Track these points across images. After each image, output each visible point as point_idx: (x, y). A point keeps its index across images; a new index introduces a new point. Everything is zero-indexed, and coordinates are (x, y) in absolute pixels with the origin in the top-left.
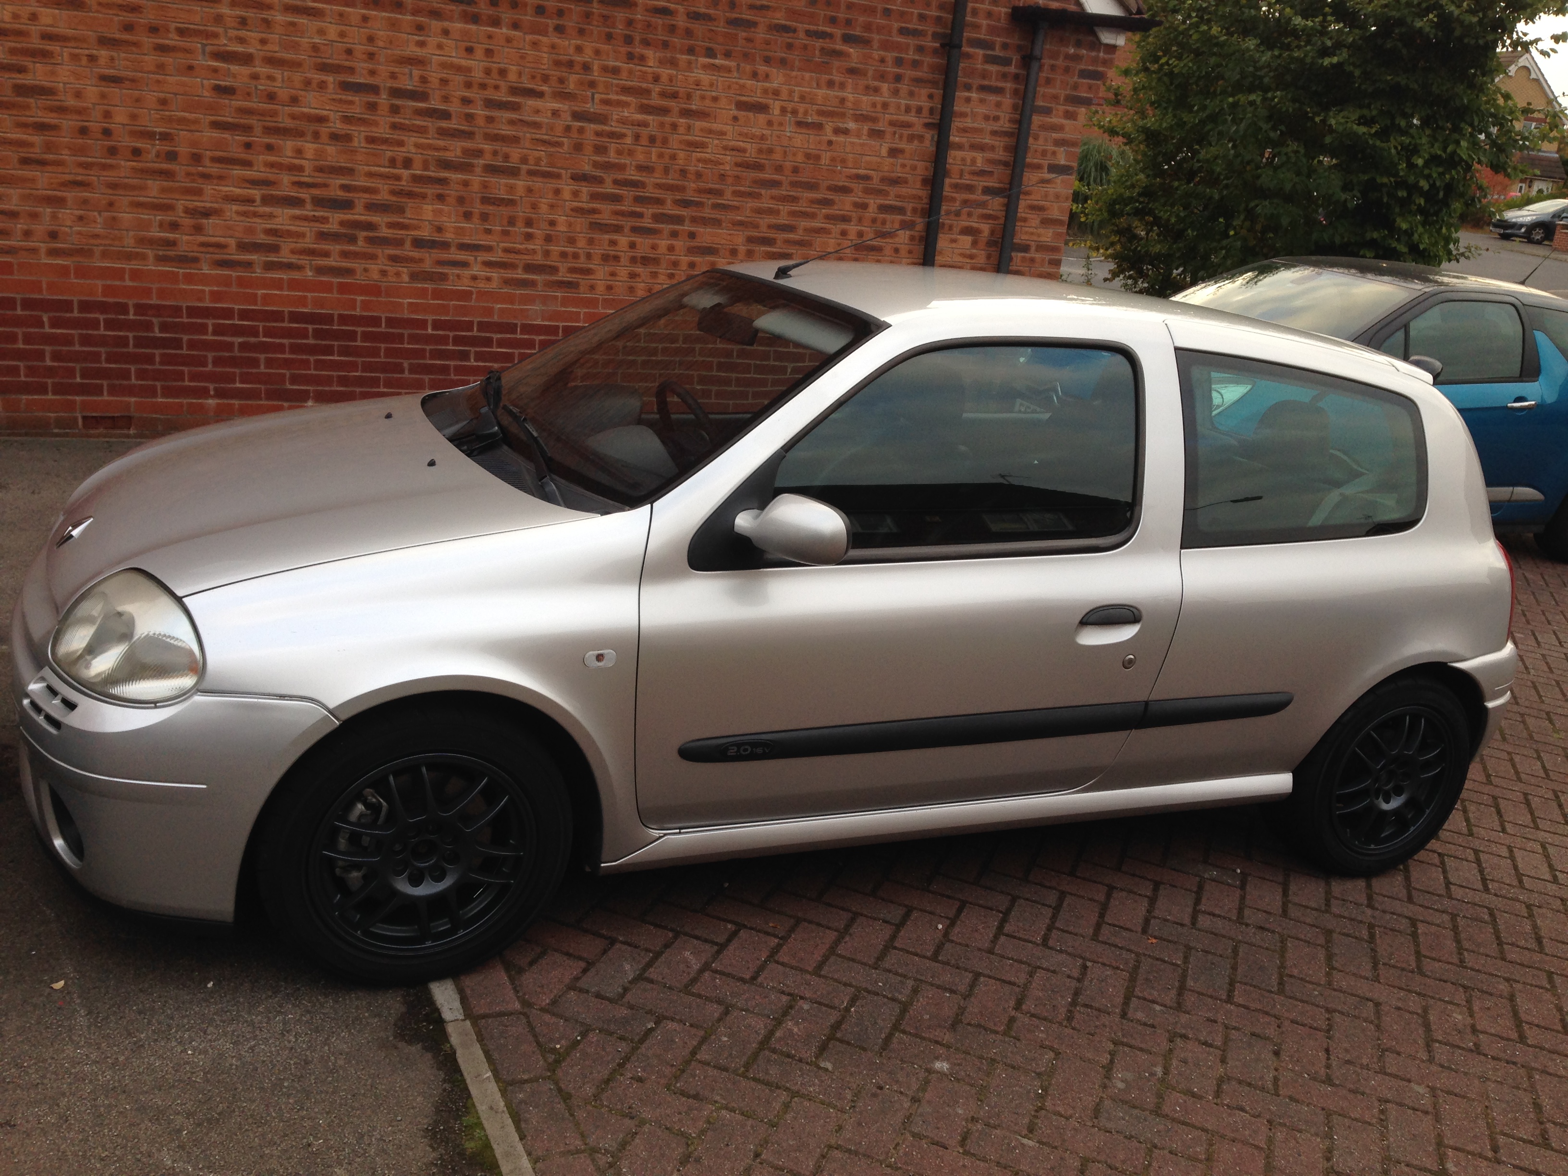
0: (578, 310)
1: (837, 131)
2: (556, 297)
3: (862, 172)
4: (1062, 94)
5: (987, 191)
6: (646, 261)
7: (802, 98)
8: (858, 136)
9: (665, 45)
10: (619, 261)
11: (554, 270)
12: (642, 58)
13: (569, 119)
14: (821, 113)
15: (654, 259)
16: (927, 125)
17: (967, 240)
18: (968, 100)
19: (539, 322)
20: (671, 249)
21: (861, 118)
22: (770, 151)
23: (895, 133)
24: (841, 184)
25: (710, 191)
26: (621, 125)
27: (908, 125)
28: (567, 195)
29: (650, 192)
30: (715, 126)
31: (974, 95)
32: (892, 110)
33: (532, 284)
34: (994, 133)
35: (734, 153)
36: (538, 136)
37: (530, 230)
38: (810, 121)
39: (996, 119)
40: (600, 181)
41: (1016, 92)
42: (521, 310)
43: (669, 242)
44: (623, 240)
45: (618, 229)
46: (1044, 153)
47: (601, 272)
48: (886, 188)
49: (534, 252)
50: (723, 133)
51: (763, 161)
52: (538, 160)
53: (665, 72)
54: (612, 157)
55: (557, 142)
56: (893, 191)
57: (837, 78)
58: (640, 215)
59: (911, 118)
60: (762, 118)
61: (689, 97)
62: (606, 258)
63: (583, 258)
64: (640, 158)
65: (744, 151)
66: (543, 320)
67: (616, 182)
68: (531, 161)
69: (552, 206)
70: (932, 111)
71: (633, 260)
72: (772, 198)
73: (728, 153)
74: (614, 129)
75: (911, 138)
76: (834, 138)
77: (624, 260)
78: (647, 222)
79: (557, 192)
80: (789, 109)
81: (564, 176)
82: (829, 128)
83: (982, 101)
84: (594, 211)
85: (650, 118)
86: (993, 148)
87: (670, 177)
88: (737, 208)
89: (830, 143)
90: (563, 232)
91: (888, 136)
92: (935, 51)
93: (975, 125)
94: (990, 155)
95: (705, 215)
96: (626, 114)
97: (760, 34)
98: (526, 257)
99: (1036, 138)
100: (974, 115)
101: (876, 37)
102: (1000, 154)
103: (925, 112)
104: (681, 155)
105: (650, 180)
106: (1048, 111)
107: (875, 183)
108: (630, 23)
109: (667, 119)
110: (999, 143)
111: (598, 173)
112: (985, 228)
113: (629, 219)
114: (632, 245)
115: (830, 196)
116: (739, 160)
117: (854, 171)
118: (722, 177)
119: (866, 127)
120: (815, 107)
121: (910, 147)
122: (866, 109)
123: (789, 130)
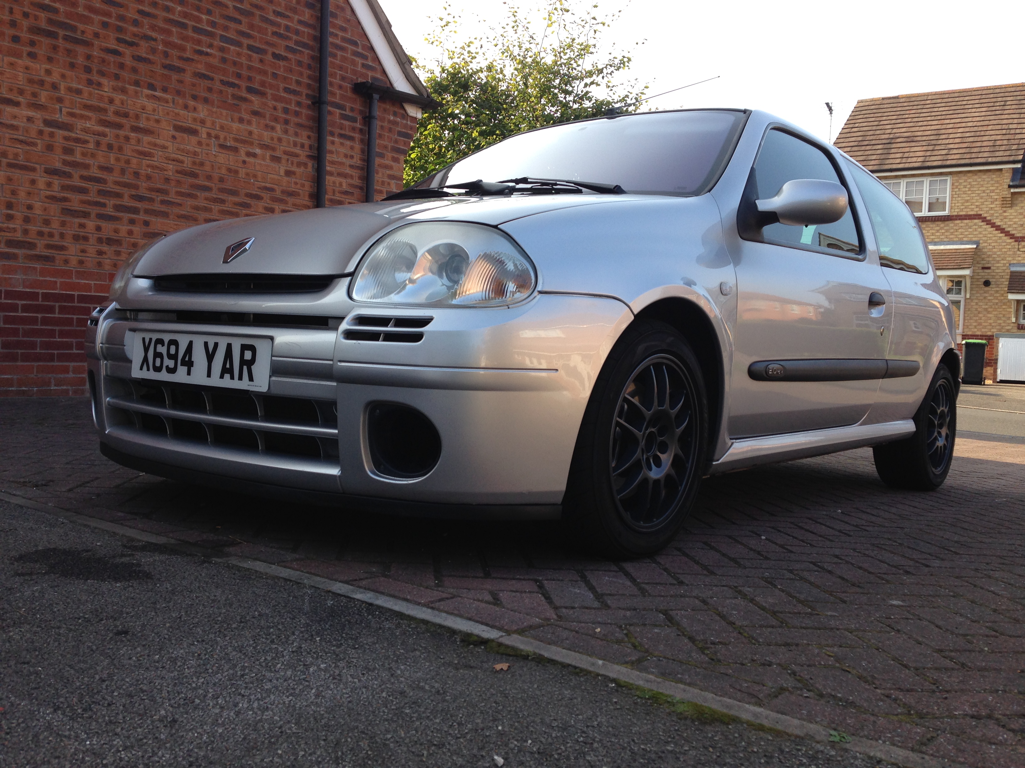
0: (55, 279)
1: (249, 154)
2: (35, 268)
3: (268, 185)
4: (390, 145)
6: (110, 242)
7: (222, 128)
8: (264, 159)
9: (117, 77)
10: (88, 241)
11: (32, 246)
12: (99, 84)
13: (42, 125)
14: (236, 140)
15: (117, 241)
16: (309, 157)
18: (333, 143)
19: (20, 289)
20: (130, 233)
21: (265, 147)
22: (202, 164)
23: (288, 160)
24: (254, 192)
25: (158, 191)
26: (84, 133)
27: (297, 156)
28: (41, 184)
29: (111, 187)
30: (158, 141)
31: (336, 139)
32: (284, 144)
33: (14, 257)
34: (351, 166)
35: (175, 163)
36: (15, 137)
37: (10, 212)
38: (229, 144)
39: (352, 157)
40: (69, 176)
41: (362, 141)
42: (5, 278)
43: (129, 228)
44: (91, 224)
45: (86, 215)
46: (383, 183)
47: (73, 249)
48: (285, 198)
49: (15, 230)
50: (164, 147)
51: (197, 171)
52: (16, 155)
53: (118, 97)
54: (78, 158)
55: (31, 142)
56: (291, 200)
57: (246, 116)
58: (104, 205)
59: (297, 150)
60: (194, 139)
61: (137, 117)
62: (76, 238)
63: (57, 237)
64: (101, 160)
65: (182, 162)
66: (24, 287)
67: (82, 177)
68: (11, 156)
69: (29, 193)
70: (311, 147)
71: (100, 240)
72: (206, 199)
73: (170, 162)
74: (79, 136)
75: (299, 165)
76: (247, 159)
77: (92, 241)
78: (110, 211)
79: (33, 182)
80: (213, 135)
81: (39, 170)
82: (242, 152)
83: (342, 144)
84: (65, 199)
85: (107, 130)
86: (352, 177)
87: (126, 177)
88: (180, 205)
89: (244, 162)
90: (39, 215)
91: (284, 161)
92: (309, 107)
93: (339, 160)
94: (350, 181)
95: (155, 208)
96: (88, 125)
97: (188, 78)
98: (8, 234)
99: (377, 173)
100: (338, 153)
101: (269, 91)
102: (356, 181)
103: (307, 147)
104: (134, 161)
105: (110, 178)
106: (382, 156)
107: (278, 194)
108: (88, 57)
109: (122, 133)
110: (355, 173)
111: (67, 169)
113: (94, 207)
114: (98, 228)
115: (248, 200)
116: (179, 169)
117: (264, 184)
118: (167, 180)
119: (268, 154)
120: (232, 136)
121: (299, 170)
122: (267, 141)
123: (214, 150)
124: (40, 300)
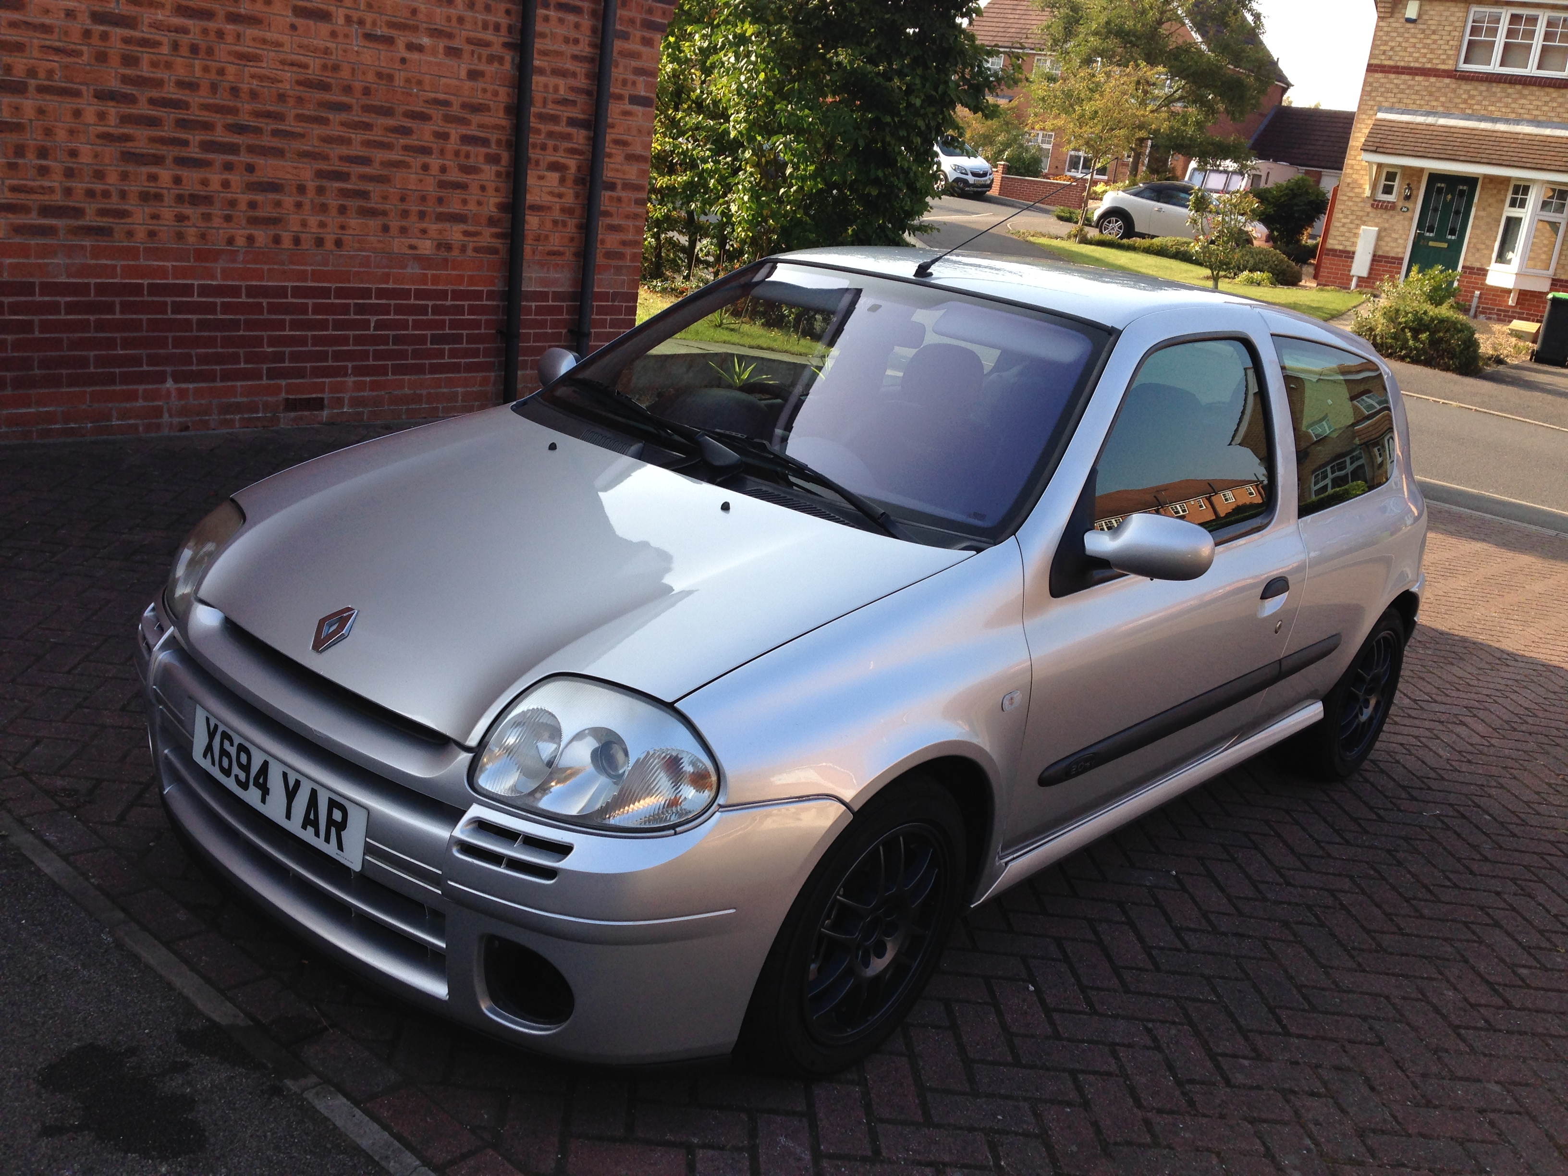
0: (113, 262)
1: (410, 47)
2: (83, 247)
3: (441, 96)
4: (638, 17)
5: (572, 122)
6: (195, 200)
7: (369, 6)
8: (434, 53)
10: (162, 200)
11: (78, 213)
13: (88, 21)
14: (391, 25)
15: (206, 197)
16: (506, 45)
17: (555, 176)
18: (546, 19)
19: (63, 279)
20: (226, 184)
21: (437, 33)
22: (336, 68)
23: (473, 52)
24: (418, 109)
25: (268, 115)
26: (153, 30)
27: (487, 44)
28: (90, 115)
29: (196, 114)
30: (269, 35)
31: (552, 13)
32: (468, 26)
33: (50, 231)
34: (575, 57)
35: (295, 69)
36: (48, 43)
37: (43, 162)
38: (379, 33)
39: (576, 41)
40: (131, 100)
41: (594, 13)
42: (39, 265)
43: (224, 176)
44: (165, 175)
45: (158, 160)
46: (624, 82)
47: (140, 215)
48: (466, 116)
49: (51, 190)
50: (279, 44)
51: (329, 80)
52: (50, 73)
54: (145, 70)
55: (73, 51)
56: (476, 119)
58: (185, 143)
59: (489, 36)
60: (324, 28)
62: (145, 197)
63: (115, 198)
64: (181, 72)
65: (305, 66)
66: (68, 277)
67: (152, 102)
68: (42, 74)
69: (71, 132)
70: (510, 28)
71: (180, 199)
72: (343, 124)
73: (286, 68)
74: (146, 36)
75: (491, 59)
76: (407, 55)
77: (168, 199)
78: (194, 152)
79: (77, 113)
80: (355, 19)
81: (85, 93)
82: (401, 44)
83: (561, 21)
84: (127, 138)
85: (189, 23)
86: (574, 75)
87: (218, 96)
88: (302, 136)
89: (403, 61)
90: (88, 165)
91: (466, 56)
93: (555, 47)
94: (572, 82)
95: (263, 144)
96: (160, 17)
98: (41, 197)
99: (617, 66)
100: (554, 35)
102: (582, 82)
103: (504, 30)
104: (231, 69)
105: (195, 99)
106: (625, 36)
107: (456, 110)
109: (212, 25)
110: (581, 69)
111: (128, 89)
112: (572, 164)
113: (171, 148)
114: (177, 180)
115: (408, 123)
116: (302, 77)
117: (432, 95)
118: (282, 97)
119: (441, 44)
120: (384, 18)
121: (490, 69)
122: (440, 23)
123: (356, 44)
124: (92, 295)
